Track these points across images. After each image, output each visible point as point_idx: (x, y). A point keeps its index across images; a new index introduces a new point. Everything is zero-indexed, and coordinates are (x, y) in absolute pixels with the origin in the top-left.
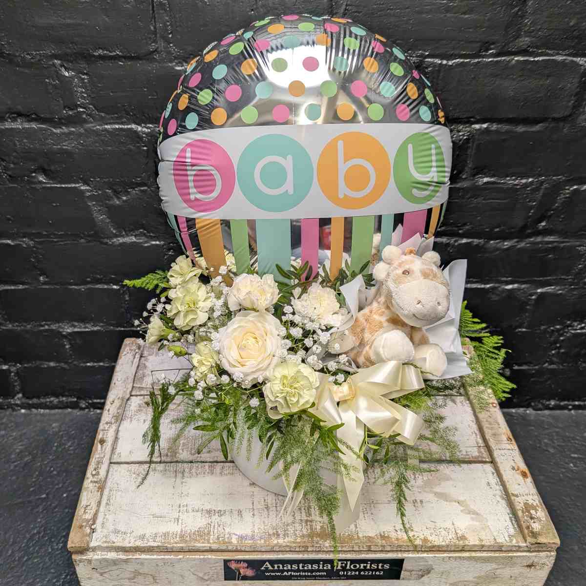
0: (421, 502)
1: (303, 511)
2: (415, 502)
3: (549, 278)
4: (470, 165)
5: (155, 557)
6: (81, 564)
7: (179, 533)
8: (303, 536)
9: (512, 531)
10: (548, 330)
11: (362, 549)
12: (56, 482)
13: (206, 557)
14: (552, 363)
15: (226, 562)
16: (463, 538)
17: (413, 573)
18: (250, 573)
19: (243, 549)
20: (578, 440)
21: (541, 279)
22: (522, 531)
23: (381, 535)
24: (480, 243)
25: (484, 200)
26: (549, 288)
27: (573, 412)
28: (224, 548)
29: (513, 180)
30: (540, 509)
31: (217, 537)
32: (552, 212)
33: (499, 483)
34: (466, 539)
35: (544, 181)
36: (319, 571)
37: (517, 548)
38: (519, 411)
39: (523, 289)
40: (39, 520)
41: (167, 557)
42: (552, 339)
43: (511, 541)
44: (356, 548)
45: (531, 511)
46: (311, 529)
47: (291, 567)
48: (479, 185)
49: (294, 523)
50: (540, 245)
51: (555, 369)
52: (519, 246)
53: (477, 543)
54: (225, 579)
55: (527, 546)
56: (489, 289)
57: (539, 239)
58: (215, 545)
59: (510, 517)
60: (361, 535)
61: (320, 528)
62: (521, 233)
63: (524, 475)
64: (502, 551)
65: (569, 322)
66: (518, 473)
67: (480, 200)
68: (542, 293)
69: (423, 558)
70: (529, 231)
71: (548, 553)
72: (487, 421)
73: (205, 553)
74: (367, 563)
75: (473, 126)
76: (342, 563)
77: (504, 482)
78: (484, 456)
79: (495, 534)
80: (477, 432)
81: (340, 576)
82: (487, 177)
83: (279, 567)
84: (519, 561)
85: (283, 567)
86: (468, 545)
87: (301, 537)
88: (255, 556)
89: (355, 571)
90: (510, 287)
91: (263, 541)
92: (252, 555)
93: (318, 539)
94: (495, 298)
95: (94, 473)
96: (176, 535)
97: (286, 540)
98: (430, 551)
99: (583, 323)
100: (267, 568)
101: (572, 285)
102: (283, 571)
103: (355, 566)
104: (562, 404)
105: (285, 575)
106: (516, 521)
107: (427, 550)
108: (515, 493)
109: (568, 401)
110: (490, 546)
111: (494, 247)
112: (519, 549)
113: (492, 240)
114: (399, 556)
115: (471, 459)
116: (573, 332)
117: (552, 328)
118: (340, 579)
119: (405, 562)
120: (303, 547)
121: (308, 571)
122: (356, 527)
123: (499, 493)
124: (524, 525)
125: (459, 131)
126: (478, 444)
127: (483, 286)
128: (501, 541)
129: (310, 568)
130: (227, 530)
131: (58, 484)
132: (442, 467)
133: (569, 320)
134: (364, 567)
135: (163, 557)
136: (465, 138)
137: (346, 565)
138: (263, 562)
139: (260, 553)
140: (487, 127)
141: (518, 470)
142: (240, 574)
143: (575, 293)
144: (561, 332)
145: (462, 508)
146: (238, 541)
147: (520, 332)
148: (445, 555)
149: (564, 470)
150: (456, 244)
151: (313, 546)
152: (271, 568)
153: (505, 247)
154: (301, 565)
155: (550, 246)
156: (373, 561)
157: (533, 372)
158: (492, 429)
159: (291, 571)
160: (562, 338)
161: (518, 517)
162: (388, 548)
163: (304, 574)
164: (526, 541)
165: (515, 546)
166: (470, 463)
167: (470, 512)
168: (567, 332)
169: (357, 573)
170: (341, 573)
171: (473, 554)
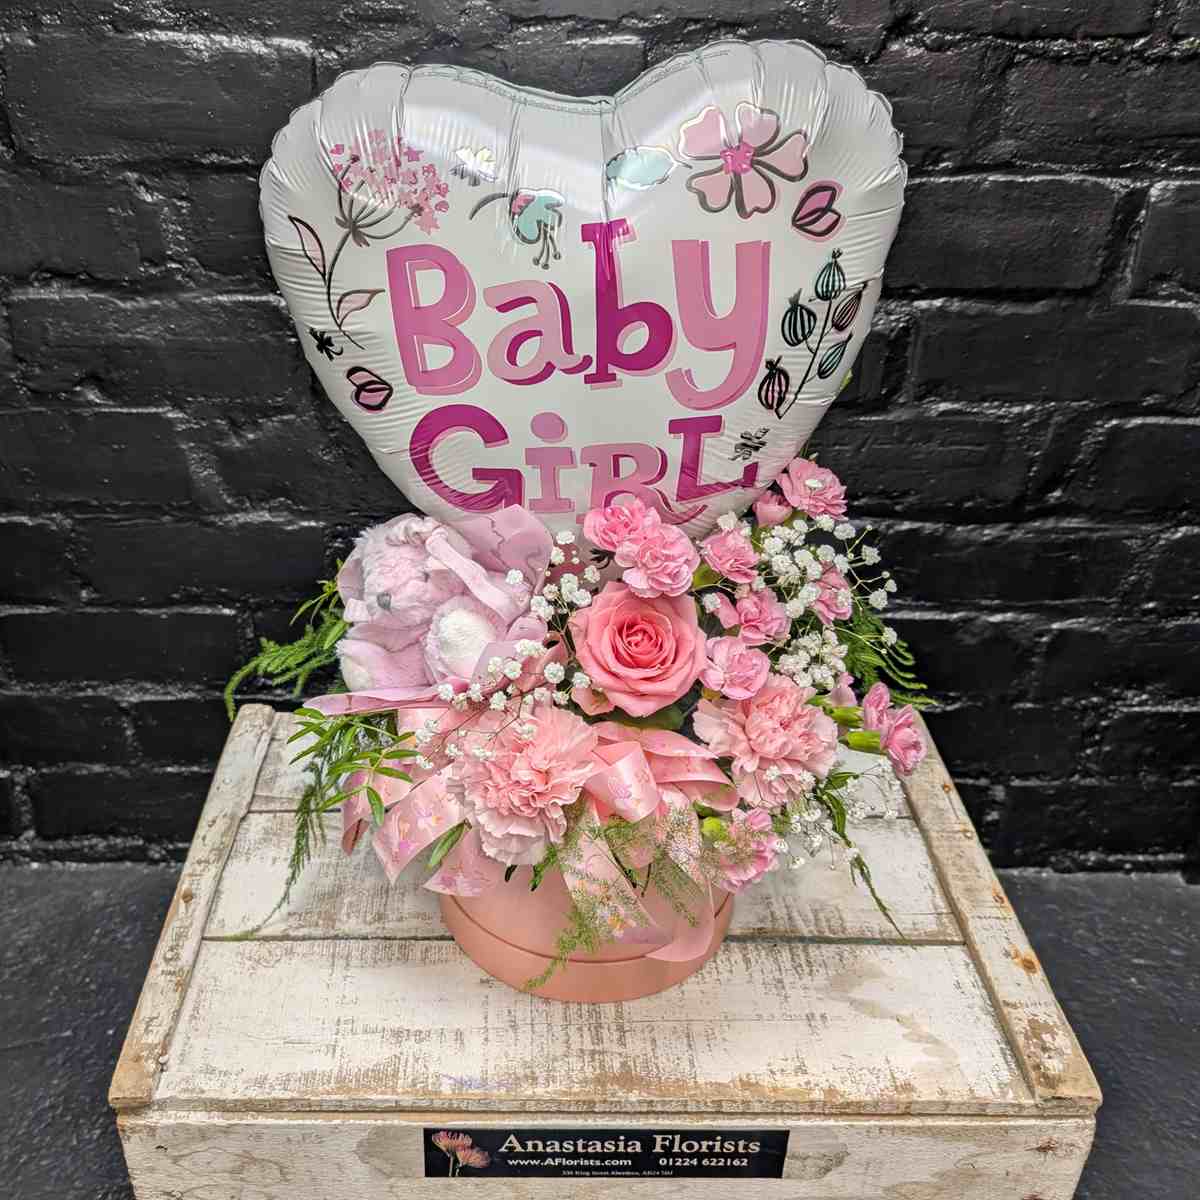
0: (823, 1017)
1: (586, 1033)
2: (810, 1017)
3: (1073, 601)
4: (913, 375)
5: (284, 1122)
6: (135, 1138)
7: (335, 1072)
8: (586, 1082)
9: (1005, 1075)
10: (1078, 705)
11: (703, 1109)
12: (95, 1005)
13: (388, 1122)
14: (1086, 774)
15: (429, 1133)
16: (907, 1087)
17: (809, 1162)
18: (476, 1159)
19: (463, 1106)
20: (1144, 931)
21: (1058, 602)
22: (1025, 1077)
23: (741, 1080)
24: (936, 530)
25: (942, 445)
26: (1074, 620)
27: (1133, 875)
28: (424, 1104)
29: (996, 407)
30: (1061, 1032)
31: (413, 1080)
32: (1072, 471)
33: (980, 984)
34: (913, 1089)
35: (1055, 411)
36: (616, 1155)
37: (1017, 1109)
38: (1025, 874)
39: (1023, 623)
40: (55, 1082)
41: (308, 1122)
42: (1085, 724)
43: (1004, 1094)
44: (692, 1107)
45: (1044, 1036)
46: (602, 1067)
47: (561, 1147)
48: (929, 417)
49: (567, 1057)
50: (1053, 536)
51: (1094, 787)
52: (1012, 538)
53: (935, 1097)
54: (429, 1173)
55: (1036, 1106)
56: (956, 622)
57: (1050, 523)
58: (406, 1097)
59: (1002, 1049)
60: (701, 1080)
61: (618, 1065)
62: (1014, 513)
63: (1028, 966)
64: (986, 1115)
65: (1116, 691)
66: (1017, 964)
67: (934, 446)
68: (1061, 632)
69: (827, 1128)
70: (1028, 508)
71: (1080, 1121)
72: (954, 864)
73: (385, 1115)
74: (715, 1141)
75: (916, 303)
76: (664, 1140)
77: (989, 979)
78: (949, 931)
79: (972, 1080)
80: (936, 888)
81: (660, 1168)
82: (945, 400)
83: (535, 1146)
84: (1021, 1138)
85: (545, 1147)
86: (917, 1102)
87: (580, 1082)
88: (489, 1122)
89: (691, 1156)
90: (997, 618)
91: (503, 1091)
92: (480, 1119)
93: (616, 1087)
94: (969, 640)
95: (169, 955)
96: (330, 1077)
97: (549, 1090)
98: (842, 1114)
99: (1144, 693)
100: (511, 1149)
101: (1116, 616)
102: (543, 1156)
103: (690, 1147)
104: (1111, 859)
105: (549, 1166)
106: (1014, 1056)
107: (834, 1111)
108: (1011, 1000)
109: (1124, 854)
110: (963, 1104)
111: (966, 539)
112: (1019, 1111)
113: (960, 524)
114: (778, 1124)
115: (924, 937)
116: (1125, 710)
117: (1083, 702)
118: (660, 1176)
119: (791, 1135)
120: (584, 1102)
121: (595, 1156)
122: (692, 1063)
123: (979, 1001)
124: (1029, 1063)
125: (889, 313)
126: (936, 909)
127: (944, 616)
128: (983, 1095)
129: (599, 1150)
130: (431, 1070)
131: (98, 1010)
132: (866, 953)
133: (1116, 686)
134: (708, 1147)
135: (301, 1122)
136: (901, 325)
137: (672, 1142)
138: (504, 1134)
139: (497, 1116)
140: (941, 307)
141: (1017, 956)
142: (456, 1161)
143: (1126, 631)
144: (1102, 710)
145: (906, 1031)
146: (453, 1090)
147: (1019, 709)
148: (872, 1123)
149: (1118, 991)
150: (891, 531)
151: (605, 1101)
152: (519, 1149)
153: (985, 539)
154: (580, 1143)
155: (1072, 537)
156: (727, 1135)
157: (1052, 792)
158: (964, 878)
159: (561, 1155)
160: (1104, 723)
161: (1018, 1047)
162: (757, 1108)
163: (586, 1162)
164: (1033, 1094)
165: (1013, 1105)
166: (920, 945)
167: (920, 1038)
168: (1114, 711)
169: (695, 1162)
170: (663, 1162)
171: (929, 1122)
